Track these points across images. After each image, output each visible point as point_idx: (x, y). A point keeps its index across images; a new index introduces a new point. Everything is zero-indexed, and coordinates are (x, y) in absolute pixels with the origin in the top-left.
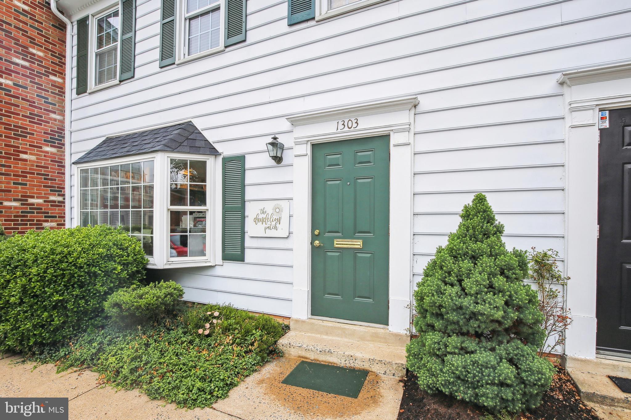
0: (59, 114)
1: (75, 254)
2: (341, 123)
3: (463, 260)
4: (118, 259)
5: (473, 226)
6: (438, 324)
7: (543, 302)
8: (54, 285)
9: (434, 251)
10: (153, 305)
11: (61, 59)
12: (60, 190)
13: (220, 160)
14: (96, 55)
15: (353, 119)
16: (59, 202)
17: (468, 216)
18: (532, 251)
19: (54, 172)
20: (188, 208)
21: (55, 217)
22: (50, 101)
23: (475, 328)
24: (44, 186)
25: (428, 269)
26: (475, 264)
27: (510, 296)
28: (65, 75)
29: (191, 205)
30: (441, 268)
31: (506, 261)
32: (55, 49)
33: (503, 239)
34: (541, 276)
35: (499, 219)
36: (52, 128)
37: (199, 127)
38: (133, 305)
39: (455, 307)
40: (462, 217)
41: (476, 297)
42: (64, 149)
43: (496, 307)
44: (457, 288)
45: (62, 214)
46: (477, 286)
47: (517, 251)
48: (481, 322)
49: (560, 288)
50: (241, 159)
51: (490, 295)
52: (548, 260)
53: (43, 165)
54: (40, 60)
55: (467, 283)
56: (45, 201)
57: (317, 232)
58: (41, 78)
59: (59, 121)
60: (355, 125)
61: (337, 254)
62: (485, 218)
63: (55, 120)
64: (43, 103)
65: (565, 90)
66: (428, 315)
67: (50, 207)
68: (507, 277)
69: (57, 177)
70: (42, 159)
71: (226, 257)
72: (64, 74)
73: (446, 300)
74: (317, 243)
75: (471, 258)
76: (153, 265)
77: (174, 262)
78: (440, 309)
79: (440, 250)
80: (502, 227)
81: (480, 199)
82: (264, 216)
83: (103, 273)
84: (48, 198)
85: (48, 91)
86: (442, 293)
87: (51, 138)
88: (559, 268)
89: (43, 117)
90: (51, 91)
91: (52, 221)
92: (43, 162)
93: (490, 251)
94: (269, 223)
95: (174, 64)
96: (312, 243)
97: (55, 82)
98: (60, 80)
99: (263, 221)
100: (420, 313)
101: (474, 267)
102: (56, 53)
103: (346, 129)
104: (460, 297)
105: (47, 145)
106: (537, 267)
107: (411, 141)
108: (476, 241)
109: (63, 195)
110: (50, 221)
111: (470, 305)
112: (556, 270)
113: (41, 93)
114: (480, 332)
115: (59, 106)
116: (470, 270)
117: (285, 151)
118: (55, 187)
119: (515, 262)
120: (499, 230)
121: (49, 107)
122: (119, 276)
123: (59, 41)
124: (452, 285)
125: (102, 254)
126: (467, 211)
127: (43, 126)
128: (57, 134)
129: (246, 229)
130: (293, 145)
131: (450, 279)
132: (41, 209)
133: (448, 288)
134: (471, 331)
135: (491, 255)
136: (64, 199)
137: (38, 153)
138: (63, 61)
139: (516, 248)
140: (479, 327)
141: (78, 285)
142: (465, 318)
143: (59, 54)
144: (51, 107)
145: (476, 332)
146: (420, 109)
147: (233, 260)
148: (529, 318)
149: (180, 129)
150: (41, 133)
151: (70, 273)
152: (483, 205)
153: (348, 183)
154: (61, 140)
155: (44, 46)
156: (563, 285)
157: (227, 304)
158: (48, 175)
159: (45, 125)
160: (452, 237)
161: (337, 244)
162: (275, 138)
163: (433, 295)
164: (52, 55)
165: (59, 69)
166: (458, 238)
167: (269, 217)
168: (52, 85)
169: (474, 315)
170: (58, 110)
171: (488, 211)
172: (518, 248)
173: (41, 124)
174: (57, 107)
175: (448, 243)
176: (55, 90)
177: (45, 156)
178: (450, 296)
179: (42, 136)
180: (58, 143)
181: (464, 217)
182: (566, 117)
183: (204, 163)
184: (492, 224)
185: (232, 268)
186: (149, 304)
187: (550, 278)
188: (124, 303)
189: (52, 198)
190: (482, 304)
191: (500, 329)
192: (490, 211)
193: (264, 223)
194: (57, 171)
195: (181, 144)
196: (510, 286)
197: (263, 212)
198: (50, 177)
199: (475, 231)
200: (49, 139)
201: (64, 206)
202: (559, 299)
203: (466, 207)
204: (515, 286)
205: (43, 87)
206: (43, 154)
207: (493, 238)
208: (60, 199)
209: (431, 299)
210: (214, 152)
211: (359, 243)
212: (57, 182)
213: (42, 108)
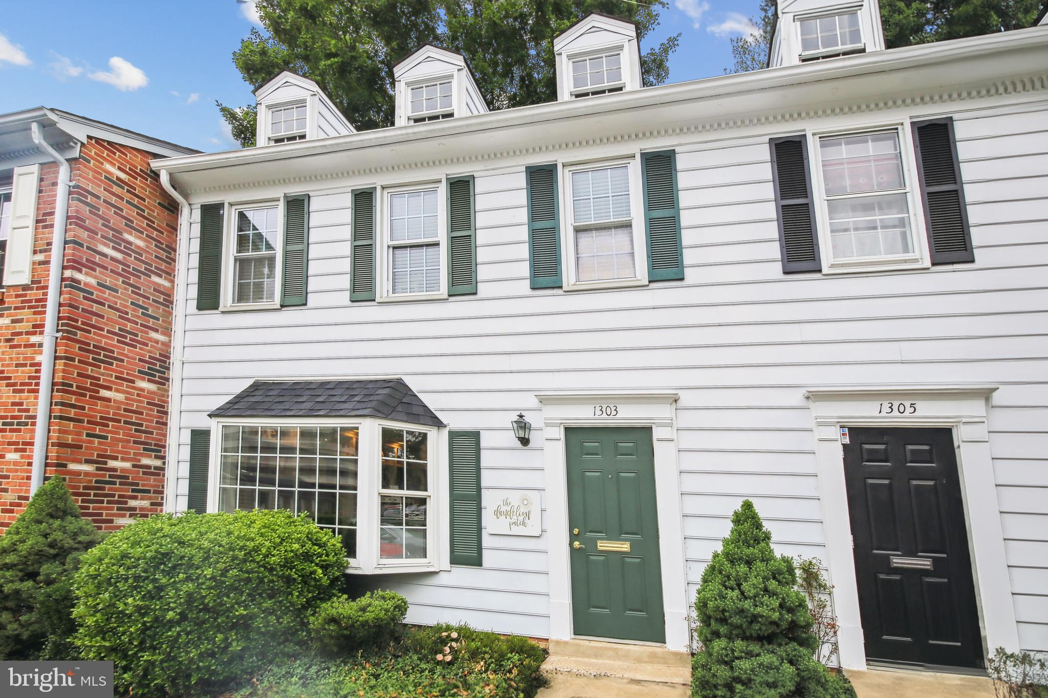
0: (163, 334)
1: (264, 551)
2: (598, 409)
3: (739, 565)
4: (317, 559)
5: (744, 532)
6: (723, 630)
7: (814, 611)
8: (235, 594)
9: (710, 557)
10: (382, 621)
11: (170, 254)
12: (158, 449)
13: (445, 433)
14: (236, 260)
15: (611, 406)
16: (156, 468)
17: (739, 521)
18: (798, 558)
19: (151, 421)
20: (406, 493)
21: (149, 491)
22: (150, 313)
23: (757, 630)
24: (135, 442)
25: (706, 574)
26: (750, 568)
27: (783, 599)
28: (174, 277)
29: (408, 489)
30: (720, 573)
31: (775, 566)
32: (162, 238)
33: (772, 546)
34: (810, 585)
35: (767, 526)
36: (151, 353)
37: (414, 388)
38: (358, 620)
39: (737, 611)
40: (733, 522)
41: (755, 600)
42: (169, 387)
43: (773, 609)
44: (737, 592)
45: (158, 486)
46: (754, 589)
47: (785, 557)
48: (762, 624)
49: (827, 597)
50: (475, 436)
51: (766, 598)
52: (814, 569)
53: (134, 408)
54: (138, 252)
55: (745, 586)
56: (134, 466)
57: (576, 531)
58: (139, 277)
59: (163, 343)
60: (614, 413)
61: (602, 558)
62: (753, 524)
63: (157, 342)
64: (140, 314)
65: (810, 404)
66: (713, 622)
67: (141, 475)
68: (779, 581)
69: (155, 428)
70: (134, 400)
71: (455, 560)
72: (172, 275)
73: (729, 604)
74: (577, 544)
75: (746, 563)
76: (356, 568)
77: (386, 566)
78: (724, 614)
79: (716, 556)
80: (769, 533)
81: (748, 506)
82: (508, 508)
83: (301, 578)
84: (139, 461)
85: (148, 298)
86: (724, 598)
87: (149, 368)
88: (824, 577)
89: (139, 336)
90: (153, 299)
91: (142, 499)
92: (135, 404)
93: (762, 556)
94: (515, 517)
95: (374, 300)
96: (571, 544)
97: (159, 285)
98: (167, 284)
99: (507, 514)
100: (702, 621)
101: (750, 571)
102: (162, 244)
103: (604, 416)
104: (740, 601)
105: (143, 379)
106: (805, 576)
107: (675, 437)
108: (749, 547)
109: (163, 458)
110: (139, 497)
111: (750, 608)
112: (822, 578)
113: (138, 300)
114: (761, 635)
115: (163, 321)
116: (747, 575)
117: (531, 431)
118: (150, 444)
119: (783, 566)
120: (767, 537)
121: (149, 322)
122: (318, 583)
123: (167, 227)
124: (733, 589)
125: (296, 551)
126: (737, 516)
127: (137, 350)
128: (158, 363)
129: (483, 524)
130: (542, 425)
131: (730, 583)
132: (127, 478)
133: (729, 591)
134: (754, 635)
135: (763, 561)
136: (164, 463)
137: (129, 390)
138: (172, 256)
139: (783, 555)
140: (760, 629)
141: (267, 594)
142: (747, 621)
143: (167, 246)
144: (151, 322)
145: (759, 635)
146: (681, 403)
147: (466, 565)
148: (801, 620)
149: (389, 389)
150: (135, 359)
151: (258, 577)
152: (751, 511)
153: (610, 476)
154: (164, 373)
155: (145, 233)
156: (829, 594)
157: (463, 623)
158: (141, 425)
159: (141, 349)
160: (726, 542)
161: (600, 546)
162: (521, 416)
163: (716, 599)
164: (156, 246)
165: (165, 267)
166: (732, 543)
167: (515, 510)
168: (155, 290)
169: (754, 618)
170: (162, 327)
171: (756, 518)
172: (786, 555)
173: (135, 347)
174: (160, 322)
175: (722, 548)
176: (160, 298)
177: (138, 395)
178: (732, 599)
179: (136, 365)
180: (160, 377)
181: (735, 522)
182: (814, 429)
183: (425, 436)
184: (760, 530)
185: (464, 575)
186: (377, 619)
187: (818, 587)
188: (344, 617)
189: (145, 461)
190: (760, 607)
191: (778, 631)
192: (758, 518)
193: (508, 517)
194: (155, 420)
195: (394, 409)
196: (782, 590)
197: (506, 503)
198: (144, 428)
199: (746, 537)
200: (146, 370)
201: (164, 475)
202: (828, 608)
203: (735, 513)
204: (786, 589)
205: (141, 292)
206: (136, 392)
207: (763, 544)
208: (158, 463)
209: (714, 603)
210: (438, 424)
211: (626, 546)
212: (154, 436)
213: (138, 323)
